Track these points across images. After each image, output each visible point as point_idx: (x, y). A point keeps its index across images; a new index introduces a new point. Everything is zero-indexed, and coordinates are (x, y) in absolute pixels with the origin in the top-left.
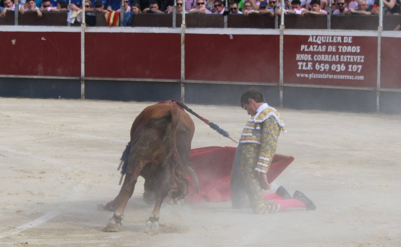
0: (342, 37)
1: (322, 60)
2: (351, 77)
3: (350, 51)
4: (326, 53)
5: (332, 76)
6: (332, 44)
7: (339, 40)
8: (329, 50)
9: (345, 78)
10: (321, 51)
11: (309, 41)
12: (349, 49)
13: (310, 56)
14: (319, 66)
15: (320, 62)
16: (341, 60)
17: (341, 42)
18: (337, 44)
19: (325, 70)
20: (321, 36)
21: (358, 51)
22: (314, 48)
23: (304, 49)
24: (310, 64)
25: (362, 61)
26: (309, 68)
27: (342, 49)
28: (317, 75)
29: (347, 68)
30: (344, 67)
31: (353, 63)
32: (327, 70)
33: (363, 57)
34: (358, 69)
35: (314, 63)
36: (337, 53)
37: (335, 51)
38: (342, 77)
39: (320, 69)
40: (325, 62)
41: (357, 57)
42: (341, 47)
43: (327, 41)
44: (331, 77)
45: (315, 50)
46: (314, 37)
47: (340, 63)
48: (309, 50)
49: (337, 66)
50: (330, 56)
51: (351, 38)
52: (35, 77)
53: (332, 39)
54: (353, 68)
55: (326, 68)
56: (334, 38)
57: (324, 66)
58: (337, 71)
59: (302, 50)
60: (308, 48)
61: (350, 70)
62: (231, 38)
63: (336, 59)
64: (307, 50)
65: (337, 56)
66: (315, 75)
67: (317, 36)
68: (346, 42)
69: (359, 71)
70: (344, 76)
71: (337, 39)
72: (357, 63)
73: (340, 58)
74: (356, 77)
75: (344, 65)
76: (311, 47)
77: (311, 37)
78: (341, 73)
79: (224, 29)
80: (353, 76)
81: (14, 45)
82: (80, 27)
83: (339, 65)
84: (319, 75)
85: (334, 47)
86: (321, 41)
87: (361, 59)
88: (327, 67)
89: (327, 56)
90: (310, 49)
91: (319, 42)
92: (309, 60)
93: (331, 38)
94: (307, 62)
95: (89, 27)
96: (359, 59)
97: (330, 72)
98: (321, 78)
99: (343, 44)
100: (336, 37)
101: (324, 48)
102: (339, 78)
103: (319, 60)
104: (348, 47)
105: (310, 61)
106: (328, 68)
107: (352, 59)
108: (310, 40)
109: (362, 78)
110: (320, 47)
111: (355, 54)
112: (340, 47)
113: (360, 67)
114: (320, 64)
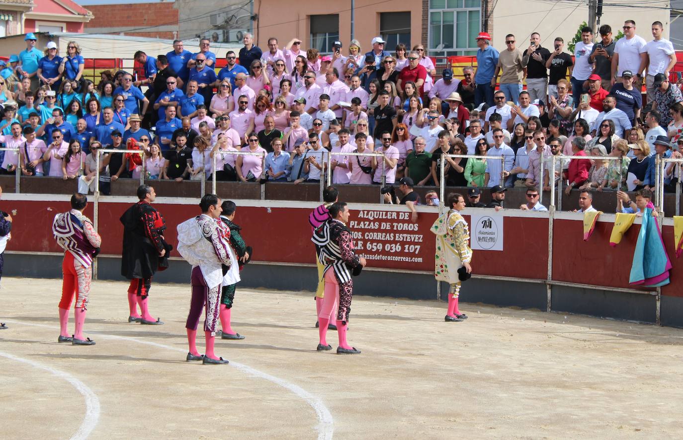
0: (398, 213)
1: (374, 238)
2: (407, 259)
3: (407, 229)
4: (379, 230)
5: (386, 257)
6: (386, 220)
7: (394, 216)
8: (382, 228)
9: (400, 259)
10: (373, 228)
11: (359, 217)
12: (405, 227)
13: (360, 233)
14: (370, 245)
15: (372, 241)
16: (396, 239)
17: (396, 218)
18: (392, 221)
19: (378, 250)
20: (374, 211)
21: (416, 229)
22: (365, 225)
23: (353, 226)
24: (360, 243)
25: (421, 241)
26: (359, 248)
27: (397, 227)
28: (368, 256)
29: (403, 248)
30: (400, 247)
31: (410, 243)
32: (380, 251)
33: (422, 236)
34: (416, 250)
35: (365, 242)
36: (392, 231)
37: (390, 228)
38: (397, 259)
39: (372, 248)
40: (378, 241)
41: (414, 236)
42: (397, 224)
43: (380, 217)
44: (384, 258)
45: (366, 227)
46: (366, 212)
47: (395, 242)
48: (360, 227)
49: (392, 246)
50: (384, 234)
51: (408, 214)
52: (39, 253)
53: (386, 215)
54: (410, 248)
55: (379, 248)
56: (389, 213)
57: (376, 246)
58: (391, 251)
59: (351, 227)
60: (359, 224)
61: (406, 251)
62: (270, 211)
63: (390, 237)
64: (358, 227)
65: (392, 235)
66: (365, 255)
67: (368, 211)
68: (402, 218)
69: (417, 252)
70: (399, 258)
71: (391, 215)
72: (415, 244)
73: (395, 237)
74: (414, 258)
75: (399, 245)
76: (362, 223)
77: (362, 212)
78: (396, 254)
79: (261, 201)
80: (410, 258)
81: (15, 216)
82: (93, 196)
83: (393, 245)
84: (371, 256)
85: (388, 224)
86: (374, 217)
87: (419, 238)
88: (380, 246)
89: (380, 234)
90: (360, 225)
91: (371, 218)
92: (359, 238)
93: (384, 213)
94: (357, 240)
95: (104, 196)
96: (417, 238)
97: (384, 252)
98: (373, 259)
99: (398, 221)
100: (391, 213)
101: (377, 224)
102: (394, 260)
103: (370, 238)
104: (405, 224)
105: (361, 240)
106: (381, 248)
107: (408, 238)
108: (361, 215)
109: (420, 260)
110: (372, 223)
111: (413, 232)
112: (395, 224)
113: (418, 247)
114: (372, 244)
